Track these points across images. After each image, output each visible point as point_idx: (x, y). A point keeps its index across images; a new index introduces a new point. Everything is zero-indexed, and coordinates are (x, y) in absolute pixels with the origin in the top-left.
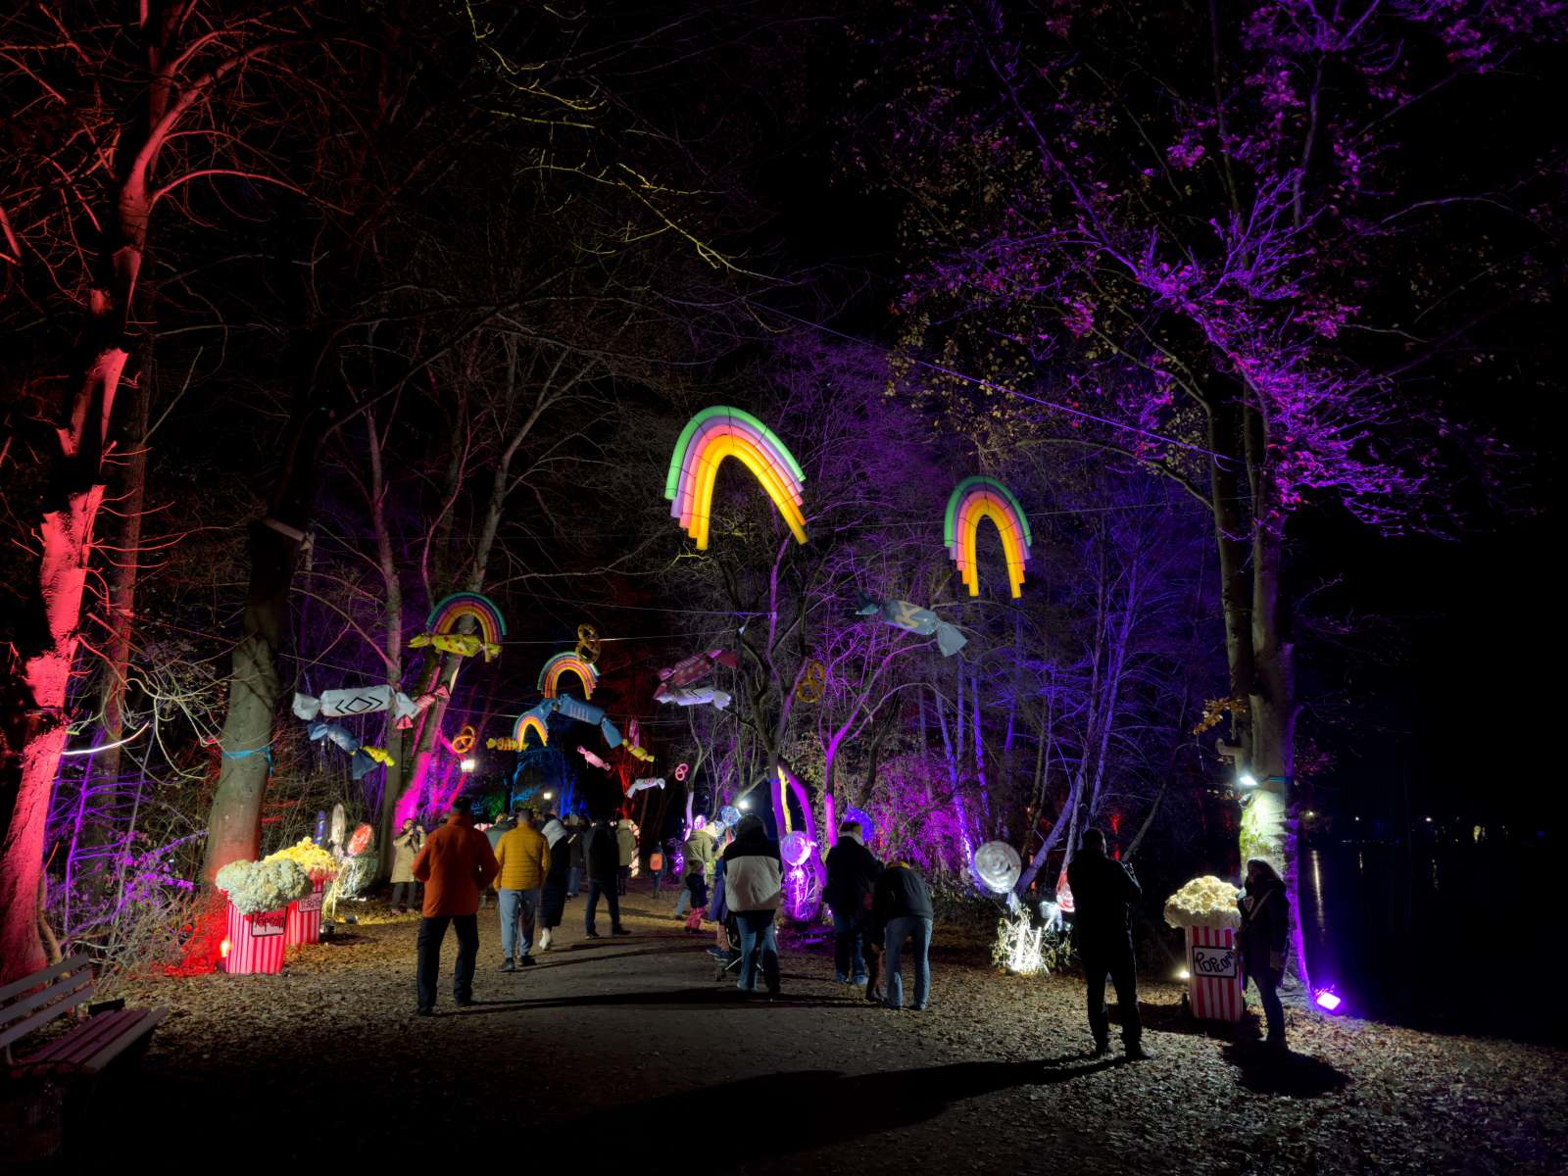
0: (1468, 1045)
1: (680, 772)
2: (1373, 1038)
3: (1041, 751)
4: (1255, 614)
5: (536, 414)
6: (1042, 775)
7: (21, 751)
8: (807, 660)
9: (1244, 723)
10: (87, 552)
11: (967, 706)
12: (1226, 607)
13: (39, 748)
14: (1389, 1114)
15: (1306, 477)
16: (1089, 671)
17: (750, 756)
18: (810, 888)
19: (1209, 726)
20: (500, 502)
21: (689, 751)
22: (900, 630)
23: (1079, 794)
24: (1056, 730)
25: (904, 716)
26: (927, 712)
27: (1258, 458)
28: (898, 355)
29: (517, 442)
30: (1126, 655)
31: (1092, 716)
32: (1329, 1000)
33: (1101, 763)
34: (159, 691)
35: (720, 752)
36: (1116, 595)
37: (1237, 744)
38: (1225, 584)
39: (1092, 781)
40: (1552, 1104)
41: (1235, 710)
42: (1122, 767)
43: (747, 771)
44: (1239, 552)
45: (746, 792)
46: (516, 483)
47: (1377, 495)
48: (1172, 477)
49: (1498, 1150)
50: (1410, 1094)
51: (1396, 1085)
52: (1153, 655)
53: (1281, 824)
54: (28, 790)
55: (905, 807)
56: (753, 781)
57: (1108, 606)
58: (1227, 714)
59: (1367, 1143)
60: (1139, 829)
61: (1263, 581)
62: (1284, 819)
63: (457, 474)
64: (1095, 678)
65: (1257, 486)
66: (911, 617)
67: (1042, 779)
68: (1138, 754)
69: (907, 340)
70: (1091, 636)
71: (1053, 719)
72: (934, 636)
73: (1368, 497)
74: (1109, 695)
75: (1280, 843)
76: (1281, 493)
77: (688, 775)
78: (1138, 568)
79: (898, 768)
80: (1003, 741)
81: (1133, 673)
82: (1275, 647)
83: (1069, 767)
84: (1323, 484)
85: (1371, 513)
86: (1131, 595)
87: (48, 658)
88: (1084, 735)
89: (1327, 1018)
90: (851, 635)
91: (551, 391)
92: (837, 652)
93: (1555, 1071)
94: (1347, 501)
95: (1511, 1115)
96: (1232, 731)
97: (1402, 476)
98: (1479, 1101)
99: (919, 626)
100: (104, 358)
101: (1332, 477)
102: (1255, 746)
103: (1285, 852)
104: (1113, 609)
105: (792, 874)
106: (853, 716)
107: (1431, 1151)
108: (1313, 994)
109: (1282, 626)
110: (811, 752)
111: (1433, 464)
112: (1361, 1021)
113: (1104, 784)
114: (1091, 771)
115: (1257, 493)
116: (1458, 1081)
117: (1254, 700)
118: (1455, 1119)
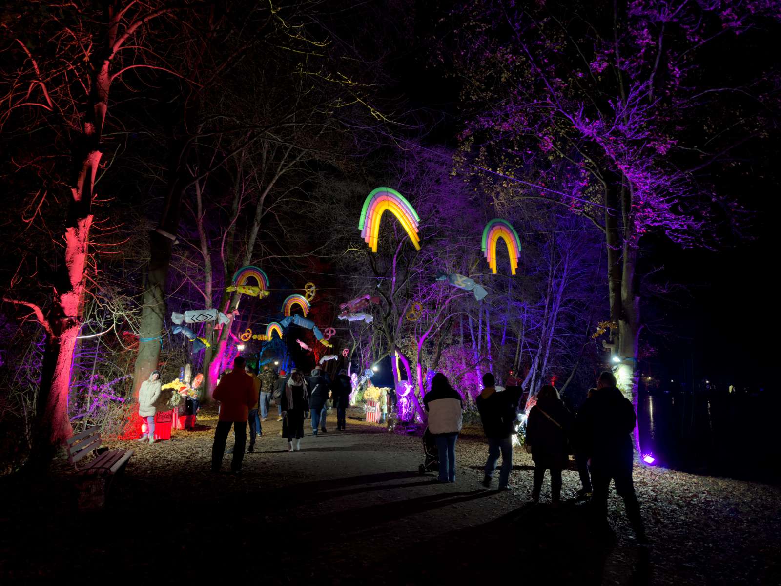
0: (711, 480)
1: (345, 353)
2: (668, 475)
3: (518, 345)
4: (623, 283)
5: (277, 177)
6: (519, 356)
7: (59, 336)
8: (410, 300)
9: (616, 333)
10: (85, 246)
11: (484, 323)
12: (610, 279)
13: (68, 335)
14: (671, 504)
15: (648, 221)
16: (543, 307)
17: (379, 346)
18: (409, 407)
19: (600, 334)
20: (259, 220)
21: (349, 343)
22: (455, 287)
23: (536, 366)
24: (526, 335)
25: (454, 327)
26: (464, 326)
27: (628, 209)
28: (458, 155)
29: (267, 191)
30: (562, 300)
31: (544, 329)
32: (649, 459)
33: (548, 351)
34: (116, 310)
35: (364, 344)
36: (558, 270)
37: (612, 343)
38: (610, 268)
39: (543, 360)
40: (744, 502)
41: (612, 327)
42: (558, 354)
43: (377, 353)
44: (617, 254)
45: (377, 363)
46: (266, 212)
47: (681, 230)
48: (587, 217)
49: (716, 518)
50: (681, 498)
51: (676, 493)
52: (575, 300)
53: (631, 380)
54: (63, 354)
55: (454, 371)
56: (380, 357)
57: (554, 276)
58: (608, 329)
59: (660, 515)
60: (565, 383)
61: (627, 268)
62: (632, 378)
63: (237, 206)
64: (546, 311)
65: (627, 222)
66: (462, 282)
67: (519, 358)
68: (566, 348)
69: (463, 148)
70: (545, 290)
71: (525, 330)
72: (473, 290)
73: (676, 230)
74: (553, 319)
75: (630, 388)
76: (637, 228)
77: (349, 355)
78: (569, 257)
79: (451, 352)
80: (500, 340)
81: (565, 309)
82: (632, 297)
83: (532, 353)
84: (656, 224)
85: (678, 238)
86: (565, 270)
87: (70, 294)
88: (540, 338)
89: (648, 467)
90: (431, 289)
91: (284, 166)
92: (424, 297)
93: (748, 490)
94: (667, 232)
95: (724, 506)
96: (610, 337)
97: (694, 221)
98: (712, 501)
99: (466, 286)
100: (92, 156)
101: (661, 221)
102: (620, 344)
103: (632, 392)
104: (556, 277)
105: (401, 400)
106: (431, 328)
107: (687, 518)
108: (642, 456)
109: (635, 289)
110: (409, 344)
111: (708, 215)
112: (663, 469)
113: (548, 362)
114: (542, 355)
115: (627, 226)
116: (704, 493)
117: (621, 322)
118: (699, 507)
